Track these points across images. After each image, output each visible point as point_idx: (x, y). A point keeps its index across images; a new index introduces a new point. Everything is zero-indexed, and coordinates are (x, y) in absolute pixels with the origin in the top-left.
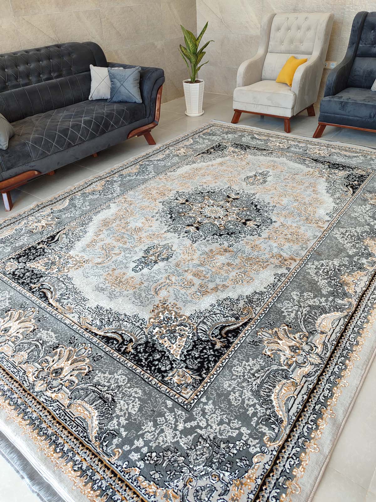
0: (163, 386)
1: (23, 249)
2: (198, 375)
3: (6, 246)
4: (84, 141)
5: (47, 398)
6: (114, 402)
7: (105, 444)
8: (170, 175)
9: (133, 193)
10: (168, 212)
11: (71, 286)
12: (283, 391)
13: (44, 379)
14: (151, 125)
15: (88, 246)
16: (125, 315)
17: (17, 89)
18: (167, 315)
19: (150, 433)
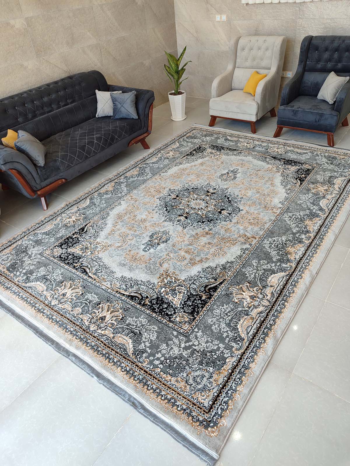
0: (170, 323)
1: (63, 239)
2: (192, 316)
3: (51, 237)
4: (97, 153)
5: (99, 334)
6: (141, 334)
7: (138, 357)
8: (163, 176)
9: (136, 192)
10: (164, 206)
11: (102, 264)
12: (245, 322)
13: (94, 323)
14: (145, 135)
15: (109, 234)
16: (142, 281)
17: (44, 116)
18: (169, 280)
19: (165, 350)
